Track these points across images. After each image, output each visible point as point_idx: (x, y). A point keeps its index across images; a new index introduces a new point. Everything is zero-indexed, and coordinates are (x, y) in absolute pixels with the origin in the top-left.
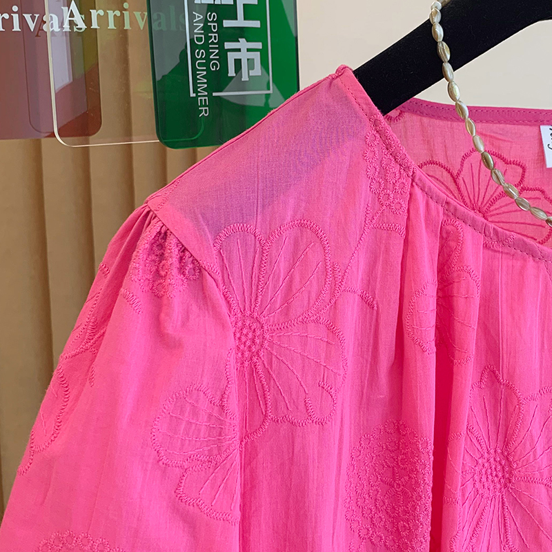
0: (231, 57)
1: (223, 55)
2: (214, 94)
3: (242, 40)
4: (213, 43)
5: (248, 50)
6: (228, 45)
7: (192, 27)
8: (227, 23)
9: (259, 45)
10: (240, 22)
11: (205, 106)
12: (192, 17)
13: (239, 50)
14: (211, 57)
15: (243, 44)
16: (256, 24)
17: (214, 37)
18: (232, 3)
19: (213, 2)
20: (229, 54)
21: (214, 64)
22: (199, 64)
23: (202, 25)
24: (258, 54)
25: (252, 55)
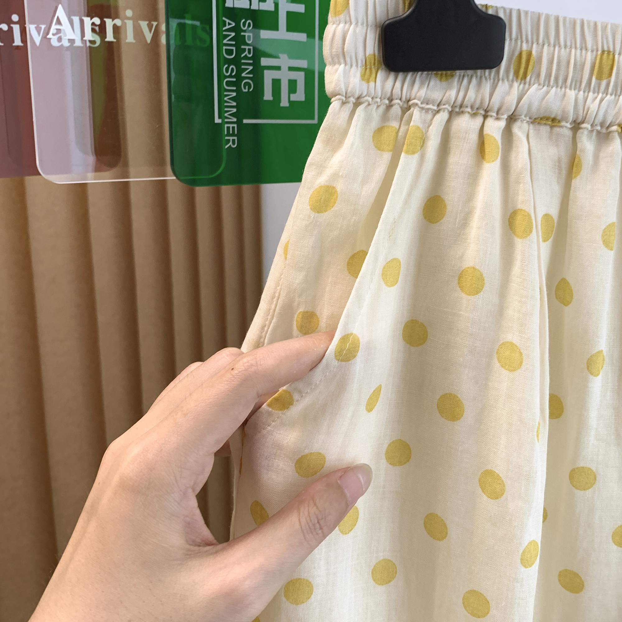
0: (268, 76)
1: (258, 73)
2: (245, 121)
3: (284, 57)
4: (246, 57)
5: (291, 69)
6: (264, 62)
7: (220, 37)
9: (304, 63)
10: (282, 34)
11: (233, 135)
12: (221, 23)
13: (278, 68)
14: (243, 75)
15: (284, 61)
16: (302, 37)
17: (248, 50)
18: (272, 9)
19: (248, 7)
20: (266, 72)
21: (247, 84)
22: (228, 83)
23: (233, 34)
24: (302, 74)
25: (294, 75)
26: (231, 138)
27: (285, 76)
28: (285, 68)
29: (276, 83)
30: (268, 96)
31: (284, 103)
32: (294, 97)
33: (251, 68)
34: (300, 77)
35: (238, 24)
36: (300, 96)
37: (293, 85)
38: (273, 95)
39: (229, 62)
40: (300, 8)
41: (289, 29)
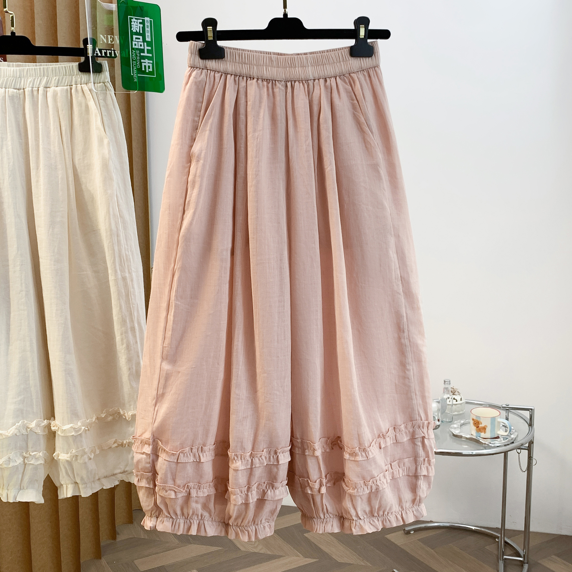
0: (143, 64)
1: (141, 63)
2: (138, 75)
3: (146, 60)
4: (138, 60)
5: (148, 63)
6: (142, 61)
7: (132, 54)
8: (142, 54)
9: (151, 62)
10: (146, 54)
11: (136, 78)
12: (132, 51)
13: (145, 63)
14: (138, 64)
15: (146, 61)
16: (151, 55)
17: (138, 58)
18: (143, 48)
19: (137, 47)
20: (143, 63)
21: (138, 66)
22: (134, 66)
23: (135, 54)
24: (151, 64)
25: (149, 64)
26: (135, 79)
27: (147, 65)
28: (147, 63)
29: (145, 66)
30: (143, 69)
31: (147, 71)
32: (149, 70)
33: (139, 62)
34: (151, 65)
35: (136, 52)
36: (151, 70)
37: (149, 67)
38: (145, 69)
39: (134, 61)
40: (150, 48)
41: (147, 53)
